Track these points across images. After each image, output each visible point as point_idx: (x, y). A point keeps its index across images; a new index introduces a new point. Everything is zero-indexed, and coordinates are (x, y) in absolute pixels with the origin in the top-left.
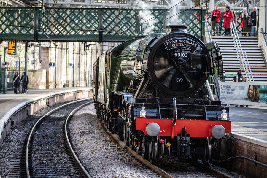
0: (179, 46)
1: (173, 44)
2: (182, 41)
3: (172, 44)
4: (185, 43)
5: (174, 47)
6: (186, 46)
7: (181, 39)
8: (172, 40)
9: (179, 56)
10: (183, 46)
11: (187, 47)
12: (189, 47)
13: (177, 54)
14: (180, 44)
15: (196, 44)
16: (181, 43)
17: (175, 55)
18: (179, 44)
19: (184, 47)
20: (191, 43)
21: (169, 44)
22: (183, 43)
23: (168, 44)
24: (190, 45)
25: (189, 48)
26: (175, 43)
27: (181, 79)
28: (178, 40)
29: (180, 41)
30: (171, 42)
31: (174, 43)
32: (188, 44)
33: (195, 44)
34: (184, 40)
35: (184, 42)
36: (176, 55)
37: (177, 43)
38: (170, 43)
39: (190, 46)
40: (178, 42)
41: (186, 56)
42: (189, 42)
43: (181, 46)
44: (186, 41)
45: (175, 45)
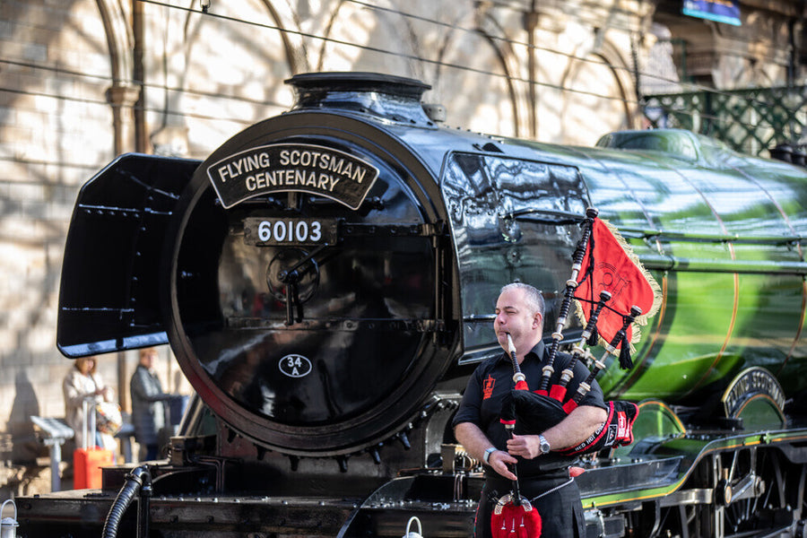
0: (278, 187)
1: (250, 173)
2: (296, 158)
3: (245, 175)
4: (309, 170)
5: (257, 190)
6: (314, 183)
7: (290, 149)
8: (245, 156)
9: (280, 235)
10: (299, 186)
11: (321, 190)
12: (328, 185)
13: (271, 229)
14: (284, 175)
15: (363, 167)
16: (290, 167)
17: (261, 231)
18: (280, 172)
19: (305, 187)
20: (337, 167)
21: (232, 176)
22: (300, 167)
23: (227, 177)
24: (335, 175)
25: (327, 192)
26: (261, 170)
27: (298, 362)
28: (274, 154)
29: (286, 158)
30: (239, 168)
31: (255, 172)
32: (325, 171)
33: (359, 169)
34: (302, 150)
35: (306, 161)
36: (265, 234)
37: (269, 170)
38: (235, 170)
39: (333, 184)
40: (276, 165)
41: (315, 235)
42: (329, 161)
43: (287, 183)
44: (313, 157)
45: (260, 178)
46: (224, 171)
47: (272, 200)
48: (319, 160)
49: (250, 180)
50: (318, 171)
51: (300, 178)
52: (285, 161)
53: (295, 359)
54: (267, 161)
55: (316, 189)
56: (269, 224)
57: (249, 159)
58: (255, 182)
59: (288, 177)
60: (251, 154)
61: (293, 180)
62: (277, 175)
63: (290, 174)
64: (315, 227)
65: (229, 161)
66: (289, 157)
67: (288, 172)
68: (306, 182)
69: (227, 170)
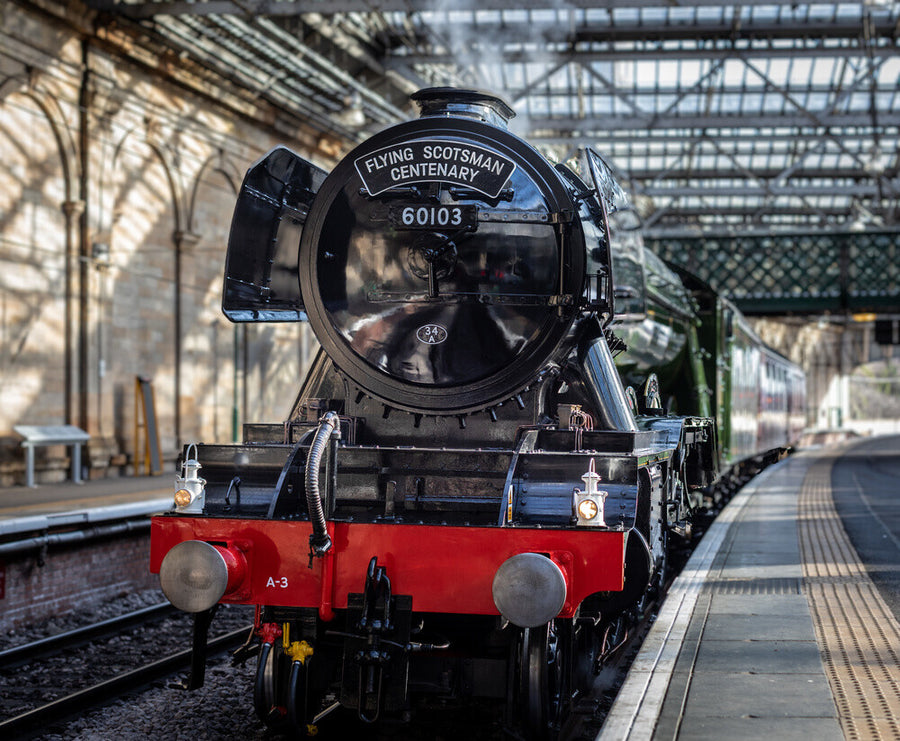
0: (421, 177)
1: (395, 166)
2: (438, 152)
3: (390, 167)
4: (451, 163)
5: (401, 181)
6: (455, 174)
7: (433, 145)
8: (391, 150)
9: (422, 219)
10: (441, 177)
11: (462, 180)
12: (469, 176)
13: (415, 214)
14: (427, 167)
15: (502, 161)
16: (432, 160)
17: (405, 216)
18: (424, 165)
19: (447, 178)
20: (475, 160)
21: (378, 168)
22: (442, 161)
23: (373, 168)
24: (476, 168)
25: (467, 183)
26: (406, 163)
27: (435, 331)
28: (418, 149)
29: (428, 153)
30: (384, 160)
31: (399, 164)
32: (467, 164)
33: (497, 162)
34: (443, 145)
35: (447, 155)
36: (408, 219)
37: (414, 163)
38: (380, 163)
39: (473, 175)
40: (419, 158)
41: (456, 220)
42: (470, 156)
43: (430, 174)
44: (454, 152)
45: (404, 169)
46: (370, 164)
47: (415, 189)
48: (460, 153)
49: (395, 172)
50: (460, 164)
51: (442, 169)
52: (428, 155)
53: (432, 328)
54: (411, 155)
55: (457, 180)
56: (412, 210)
57: (395, 153)
58: (400, 173)
59: (430, 169)
60: (396, 149)
61: (436, 172)
62: (421, 168)
63: (433, 167)
64: (456, 213)
65: (376, 155)
66: (432, 151)
67: (431, 164)
68: (448, 172)
69: (373, 162)
